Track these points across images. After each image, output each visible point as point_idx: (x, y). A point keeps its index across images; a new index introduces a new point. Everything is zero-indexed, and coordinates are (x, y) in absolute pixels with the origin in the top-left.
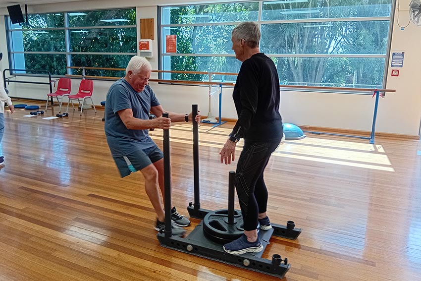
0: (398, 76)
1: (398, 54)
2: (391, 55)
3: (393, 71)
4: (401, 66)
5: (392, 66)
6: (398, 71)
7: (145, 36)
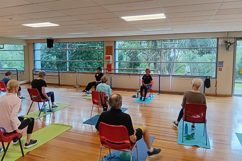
0: (221, 70)
1: (221, 62)
2: (218, 62)
3: (219, 69)
4: (222, 67)
5: (219, 67)
6: (221, 69)
7: (108, 54)
